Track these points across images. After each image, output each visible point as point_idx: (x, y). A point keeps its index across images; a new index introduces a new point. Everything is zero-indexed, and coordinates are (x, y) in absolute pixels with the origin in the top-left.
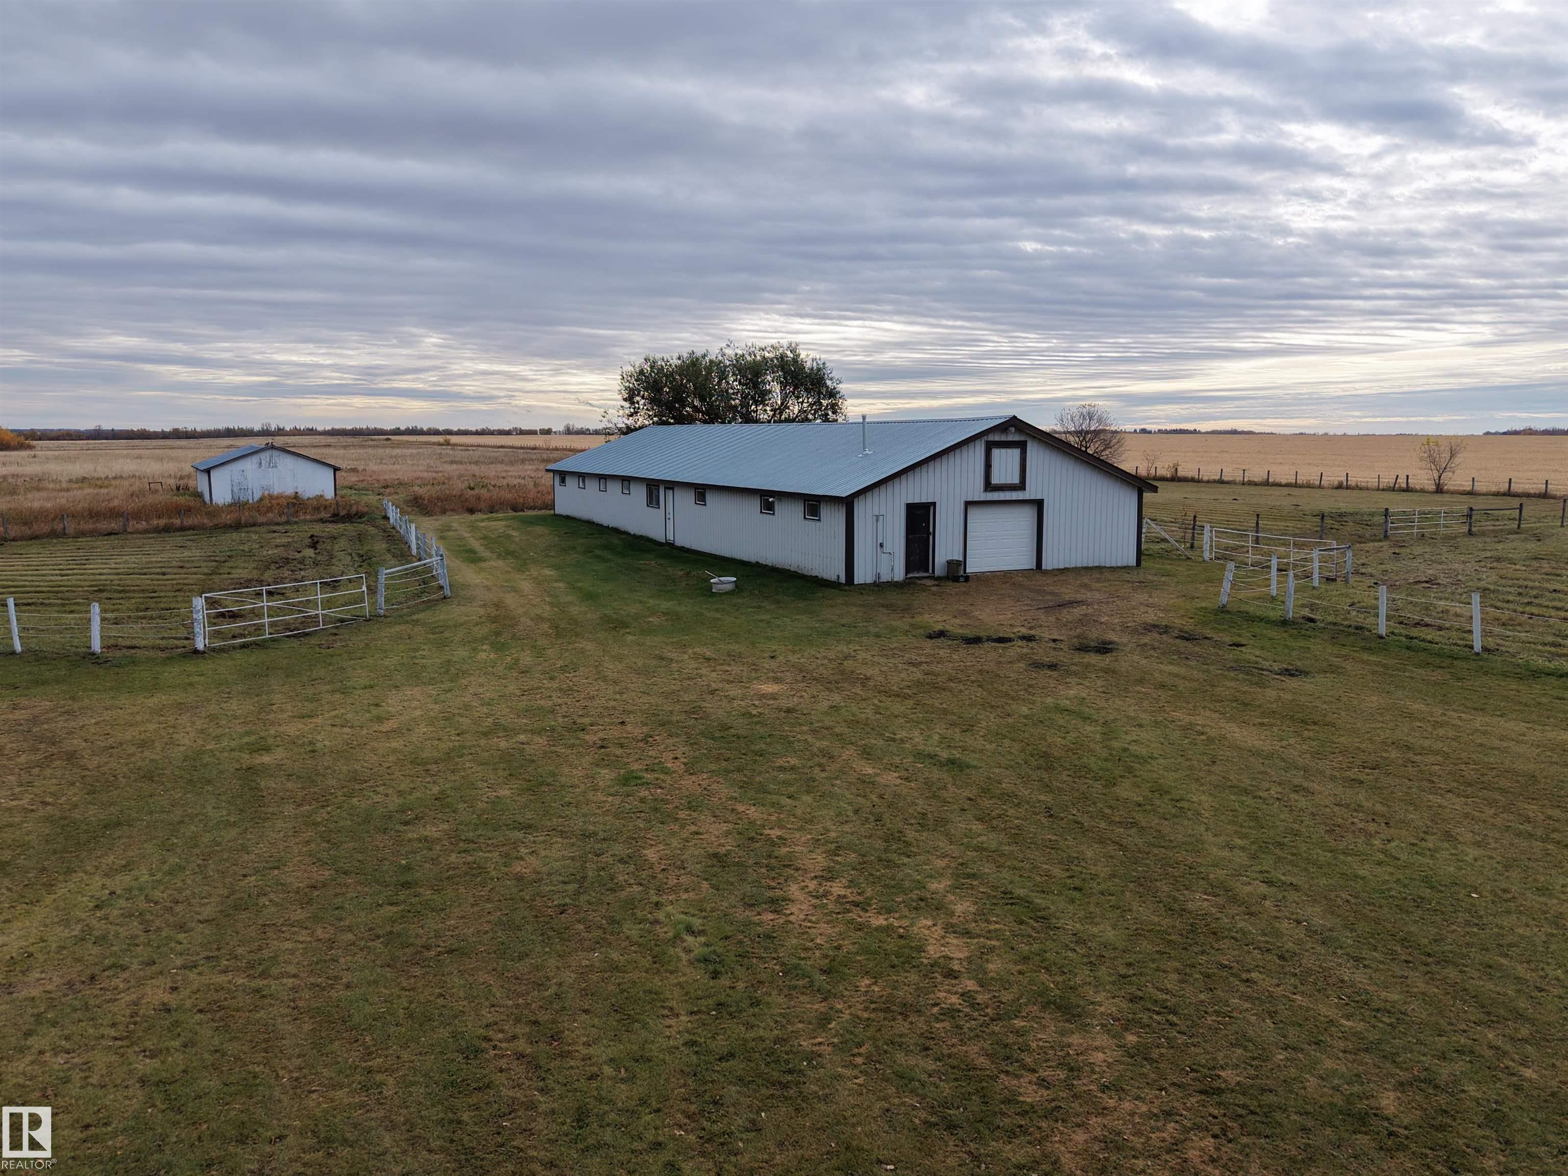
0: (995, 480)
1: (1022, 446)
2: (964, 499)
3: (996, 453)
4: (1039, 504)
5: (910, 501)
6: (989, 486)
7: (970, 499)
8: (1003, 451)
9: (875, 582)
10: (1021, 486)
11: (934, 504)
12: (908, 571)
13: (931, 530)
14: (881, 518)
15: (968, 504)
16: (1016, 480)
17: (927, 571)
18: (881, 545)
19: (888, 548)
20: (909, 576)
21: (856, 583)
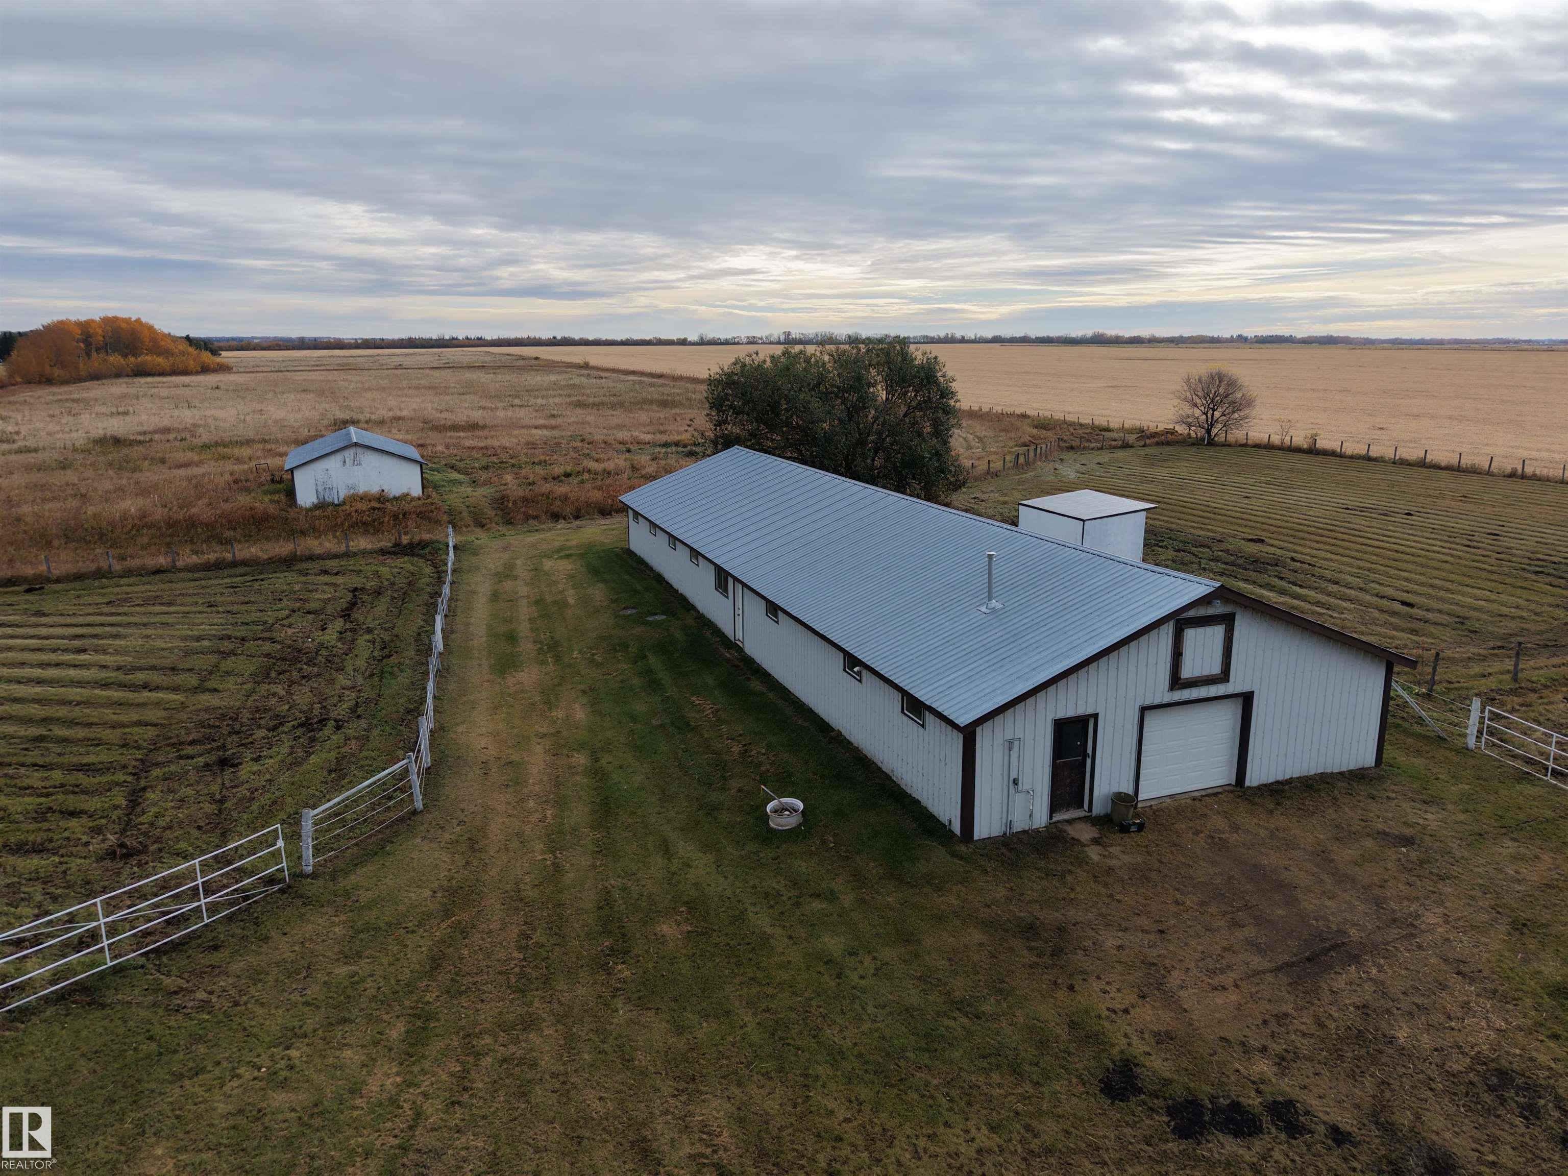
0: (1187, 672)
1: (1228, 621)
2: (1140, 702)
3: (1190, 634)
4: (1247, 699)
5: (1061, 715)
6: (1176, 682)
7: (1148, 702)
8: (1200, 630)
9: (1005, 834)
10: (1224, 676)
11: (1096, 716)
12: (1053, 809)
13: (1090, 751)
14: (1016, 744)
15: (1144, 710)
16: (1215, 668)
17: (1081, 806)
18: (1015, 782)
19: (1025, 784)
20: (1054, 819)
21: (976, 838)
